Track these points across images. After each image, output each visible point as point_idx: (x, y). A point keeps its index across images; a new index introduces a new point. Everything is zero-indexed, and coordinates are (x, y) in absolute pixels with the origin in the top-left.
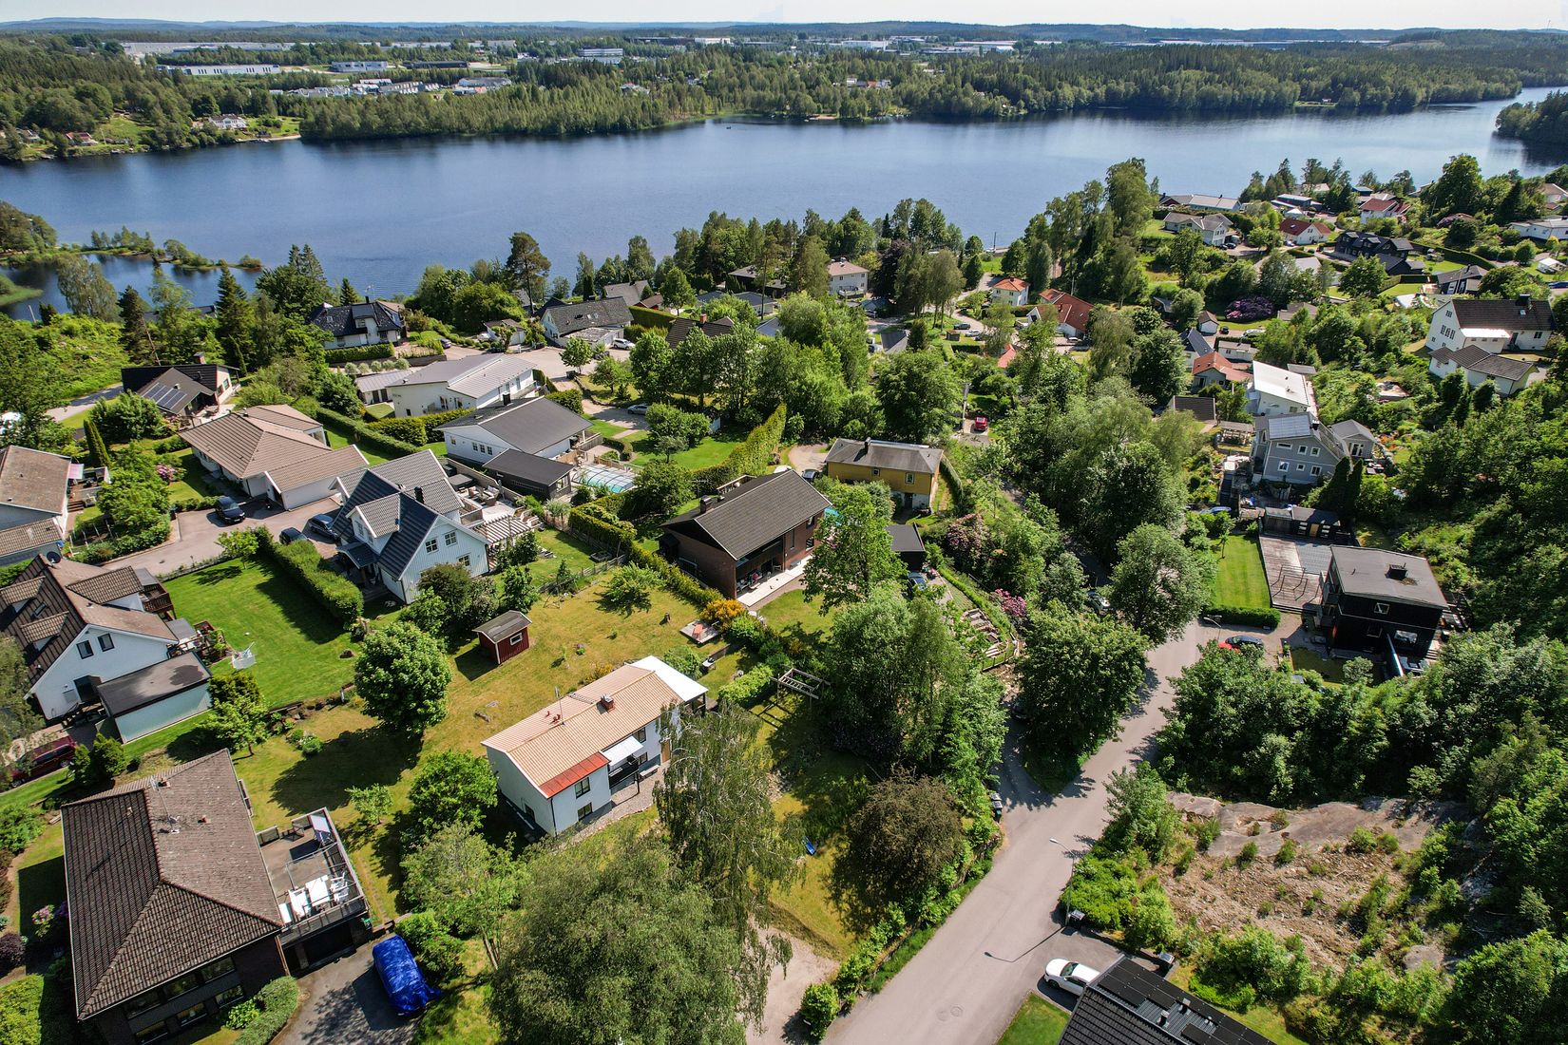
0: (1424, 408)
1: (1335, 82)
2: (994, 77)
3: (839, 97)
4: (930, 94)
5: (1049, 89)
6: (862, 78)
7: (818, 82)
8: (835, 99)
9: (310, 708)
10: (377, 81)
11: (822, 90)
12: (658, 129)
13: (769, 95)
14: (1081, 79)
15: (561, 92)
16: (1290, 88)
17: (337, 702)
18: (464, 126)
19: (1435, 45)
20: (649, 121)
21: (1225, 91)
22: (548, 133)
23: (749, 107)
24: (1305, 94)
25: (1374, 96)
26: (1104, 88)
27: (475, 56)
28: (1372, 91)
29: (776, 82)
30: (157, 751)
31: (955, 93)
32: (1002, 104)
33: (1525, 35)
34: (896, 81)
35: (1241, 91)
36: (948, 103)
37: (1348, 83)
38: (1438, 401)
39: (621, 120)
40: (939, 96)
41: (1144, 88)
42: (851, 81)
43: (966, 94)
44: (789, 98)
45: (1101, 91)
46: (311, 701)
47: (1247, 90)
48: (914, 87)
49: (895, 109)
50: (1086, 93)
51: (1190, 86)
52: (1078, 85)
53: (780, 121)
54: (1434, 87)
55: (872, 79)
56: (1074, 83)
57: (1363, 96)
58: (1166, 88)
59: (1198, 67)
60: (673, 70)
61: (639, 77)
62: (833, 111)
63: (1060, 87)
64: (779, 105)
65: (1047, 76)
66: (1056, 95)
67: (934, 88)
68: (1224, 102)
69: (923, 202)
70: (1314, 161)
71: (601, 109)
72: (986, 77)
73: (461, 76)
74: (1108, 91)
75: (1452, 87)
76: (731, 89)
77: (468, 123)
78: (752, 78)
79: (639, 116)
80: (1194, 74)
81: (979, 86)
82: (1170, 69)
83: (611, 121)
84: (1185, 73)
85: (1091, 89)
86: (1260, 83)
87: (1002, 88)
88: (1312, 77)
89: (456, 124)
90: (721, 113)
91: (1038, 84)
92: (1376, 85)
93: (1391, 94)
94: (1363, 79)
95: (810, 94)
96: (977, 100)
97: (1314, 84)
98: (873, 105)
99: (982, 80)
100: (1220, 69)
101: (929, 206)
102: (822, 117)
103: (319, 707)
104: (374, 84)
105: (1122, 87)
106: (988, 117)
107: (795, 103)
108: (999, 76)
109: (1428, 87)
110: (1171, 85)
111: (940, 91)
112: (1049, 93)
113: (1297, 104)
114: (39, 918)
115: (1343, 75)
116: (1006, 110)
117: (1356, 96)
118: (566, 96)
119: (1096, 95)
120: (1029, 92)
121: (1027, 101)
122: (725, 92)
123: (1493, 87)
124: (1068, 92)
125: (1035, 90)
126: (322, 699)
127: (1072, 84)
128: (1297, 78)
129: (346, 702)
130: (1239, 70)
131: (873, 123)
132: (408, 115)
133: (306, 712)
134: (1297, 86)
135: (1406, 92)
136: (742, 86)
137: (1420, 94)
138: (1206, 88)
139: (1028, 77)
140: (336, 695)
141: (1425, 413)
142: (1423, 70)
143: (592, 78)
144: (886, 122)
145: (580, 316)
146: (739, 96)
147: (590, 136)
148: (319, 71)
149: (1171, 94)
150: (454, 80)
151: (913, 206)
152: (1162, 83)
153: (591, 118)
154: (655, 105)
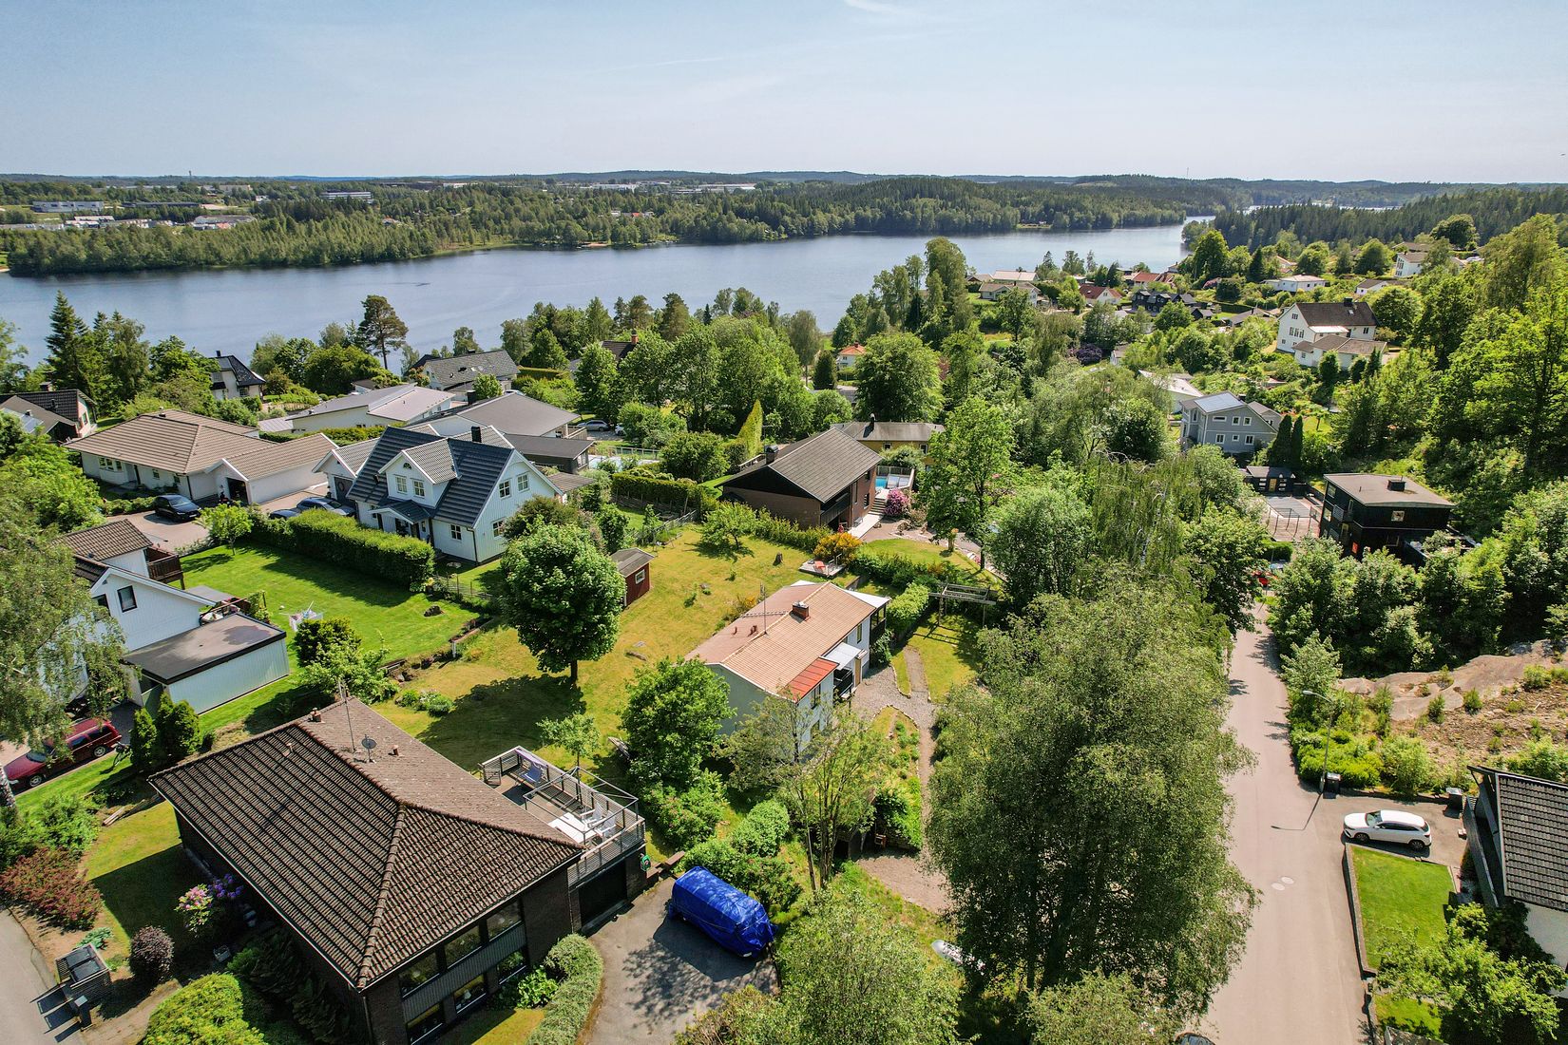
0: (1307, 389)
1: (1047, 208)
2: (753, 206)
3: (608, 225)
4: (695, 221)
5: (805, 215)
6: (625, 210)
7: (585, 214)
8: (605, 228)
9: (416, 666)
10: (97, 218)
11: (591, 220)
12: (427, 255)
13: (537, 225)
14: (831, 207)
15: (320, 225)
16: (1012, 213)
17: (447, 658)
18: (213, 258)
19: (1109, 184)
20: (418, 250)
21: (959, 216)
22: (311, 262)
23: (517, 238)
24: (1024, 218)
25: (1080, 219)
26: (853, 215)
27: (207, 199)
28: (1077, 214)
29: (542, 213)
30: (231, 725)
31: (720, 220)
32: (763, 227)
33: (1174, 180)
34: (660, 212)
35: (972, 215)
36: (714, 228)
37: (1057, 208)
38: (1316, 382)
39: (389, 249)
40: (705, 223)
41: (889, 213)
42: (616, 214)
43: (730, 220)
44: (559, 228)
45: (851, 217)
46: (415, 658)
47: (977, 214)
48: (679, 216)
49: (663, 236)
50: (838, 219)
51: (928, 211)
52: (829, 212)
53: (551, 248)
54: (1125, 212)
55: (634, 210)
56: (825, 211)
57: (1071, 218)
58: (907, 213)
59: (931, 196)
60: (431, 207)
61: (397, 213)
62: (605, 239)
63: (814, 214)
64: (548, 234)
65: (802, 203)
66: (812, 220)
67: (699, 216)
68: (960, 225)
69: (742, 290)
70: (1072, 253)
71: (366, 239)
72: (745, 205)
73: (198, 214)
74: (857, 217)
75: (1137, 212)
76: (497, 221)
77: (218, 255)
78: (517, 210)
79: (408, 244)
80: (931, 202)
81: (740, 213)
82: (907, 197)
83: (379, 250)
84: (922, 201)
85: (842, 216)
86: (988, 210)
87: (762, 215)
88: (1027, 204)
89: (203, 256)
90: (490, 244)
91: (794, 211)
92: (1080, 210)
93: (1093, 218)
94: (1069, 205)
95: (579, 223)
96: (741, 226)
97: (1030, 209)
98: (642, 232)
99: (743, 209)
100: (952, 197)
101: (749, 294)
102: (593, 244)
103: (426, 664)
104: (94, 220)
105: (869, 213)
106: (754, 239)
107: (566, 232)
108: (757, 206)
109: (1119, 212)
110: (912, 210)
111: (705, 218)
112: (805, 219)
113: (1019, 226)
114: (190, 902)
115: (1053, 202)
116: (769, 234)
117: (1066, 218)
118: (326, 228)
119: (847, 221)
120: (787, 218)
121: (786, 227)
122: (491, 223)
123: (1167, 213)
124: (821, 218)
125: (792, 216)
126: (429, 655)
127: (824, 211)
128: (1016, 205)
129: (459, 656)
130: (967, 197)
131: (644, 247)
132: (145, 247)
133: (411, 671)
134: (1017, 211)
135: (1104, 215)
136: (508, 217)
137: (1115, 218)
138: (942, 212)
139: (785, 205)
140: (446, 648)
141: (1310, 393)
142: (1112, 199)
143: (347, 214)
144: (657, 246)
145: (463, 369)
146: (506, 227)
147: (356, 264)
148: (21, 209)
149: (913, 218)
150: (190, 217)
151: (732, 295)
152: (904, 208)
153: (356, 248)
154: (423, 235)
